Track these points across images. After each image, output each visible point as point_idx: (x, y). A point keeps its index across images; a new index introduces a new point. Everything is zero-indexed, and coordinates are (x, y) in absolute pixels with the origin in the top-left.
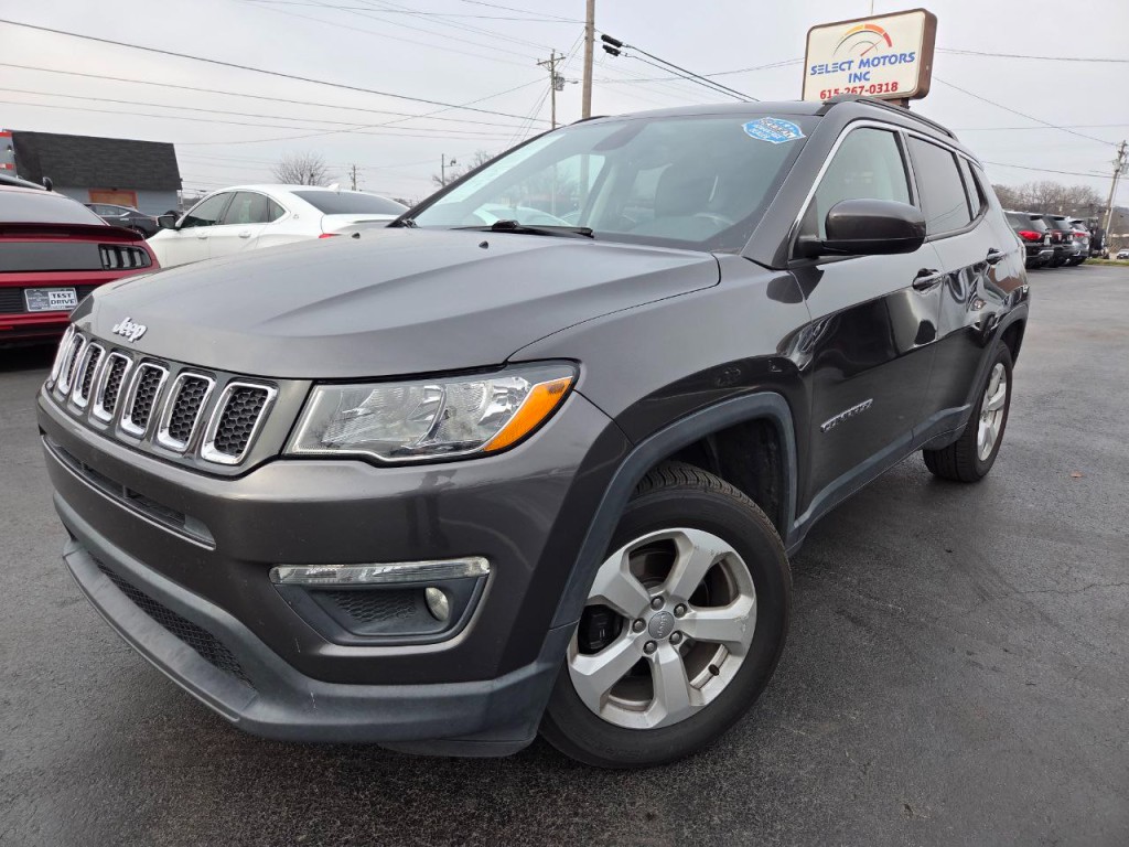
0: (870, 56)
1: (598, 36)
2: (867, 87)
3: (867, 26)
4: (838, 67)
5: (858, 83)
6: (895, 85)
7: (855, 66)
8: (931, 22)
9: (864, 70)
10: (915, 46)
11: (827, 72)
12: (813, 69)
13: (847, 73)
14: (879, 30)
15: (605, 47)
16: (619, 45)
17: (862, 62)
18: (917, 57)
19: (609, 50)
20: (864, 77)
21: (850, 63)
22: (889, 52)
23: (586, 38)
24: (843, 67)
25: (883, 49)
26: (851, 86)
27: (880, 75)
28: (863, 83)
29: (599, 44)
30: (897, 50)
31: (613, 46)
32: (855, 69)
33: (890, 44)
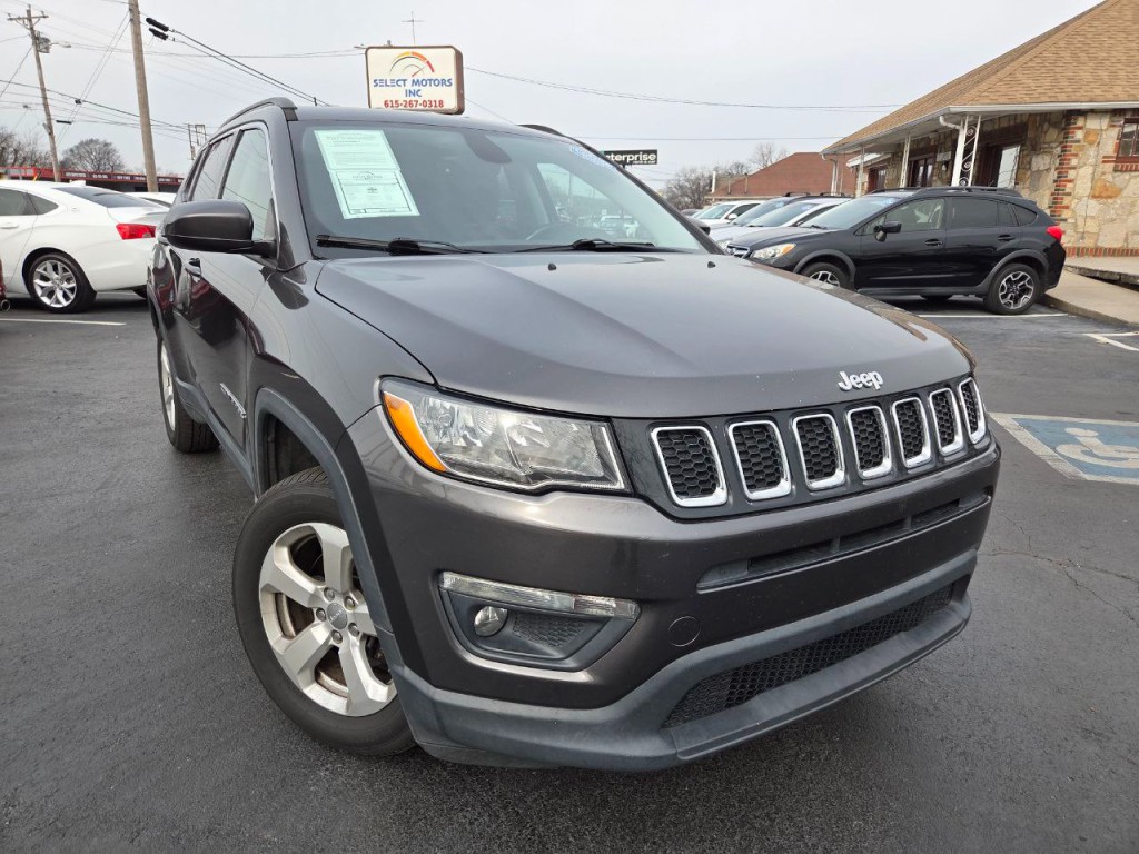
0: (420, 77)
1: (143, 19)
2: (421, 102)
3: (413, 53)
4: (396, 83)
5: (413, 98)
6: (441, 102)
7: (409, 83)
8: (459, 57)
9: (416, 88)
10: (451, 74)
11: (387, 85)
12: (375, 81)
13: (402, 89)
14: (422, 58)
15: (151, 30)
16: (166, 29)
17: (413, 81)
18: (454, 82)
19: (156, 34)
20: (416, 93)
21: (404, 81)
22: (433, 76)
23: (132, 20)
24: (400, 83)
25: (427, 74)
26: (408, 99)
27: (429, 93)
28: (416, 98)
29: (145, 27)
30: (438, 75)
31: (160, 31)
32: (409, 86)
33: (433, 71)
